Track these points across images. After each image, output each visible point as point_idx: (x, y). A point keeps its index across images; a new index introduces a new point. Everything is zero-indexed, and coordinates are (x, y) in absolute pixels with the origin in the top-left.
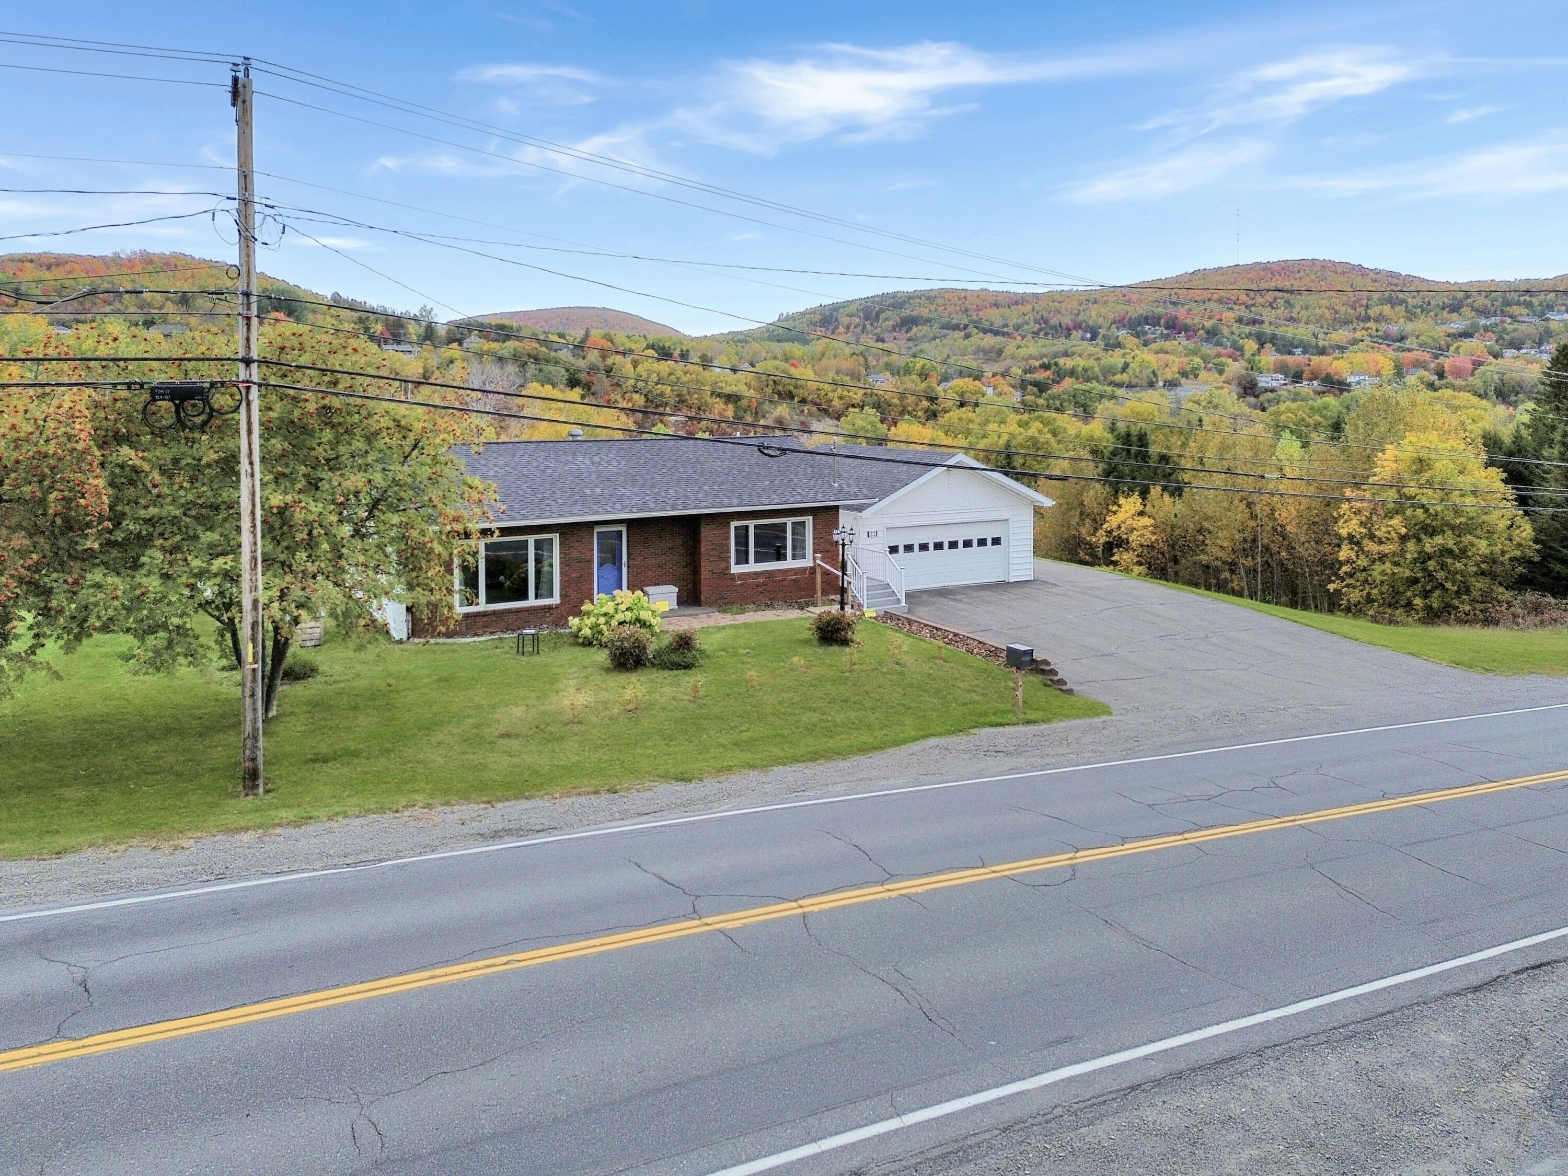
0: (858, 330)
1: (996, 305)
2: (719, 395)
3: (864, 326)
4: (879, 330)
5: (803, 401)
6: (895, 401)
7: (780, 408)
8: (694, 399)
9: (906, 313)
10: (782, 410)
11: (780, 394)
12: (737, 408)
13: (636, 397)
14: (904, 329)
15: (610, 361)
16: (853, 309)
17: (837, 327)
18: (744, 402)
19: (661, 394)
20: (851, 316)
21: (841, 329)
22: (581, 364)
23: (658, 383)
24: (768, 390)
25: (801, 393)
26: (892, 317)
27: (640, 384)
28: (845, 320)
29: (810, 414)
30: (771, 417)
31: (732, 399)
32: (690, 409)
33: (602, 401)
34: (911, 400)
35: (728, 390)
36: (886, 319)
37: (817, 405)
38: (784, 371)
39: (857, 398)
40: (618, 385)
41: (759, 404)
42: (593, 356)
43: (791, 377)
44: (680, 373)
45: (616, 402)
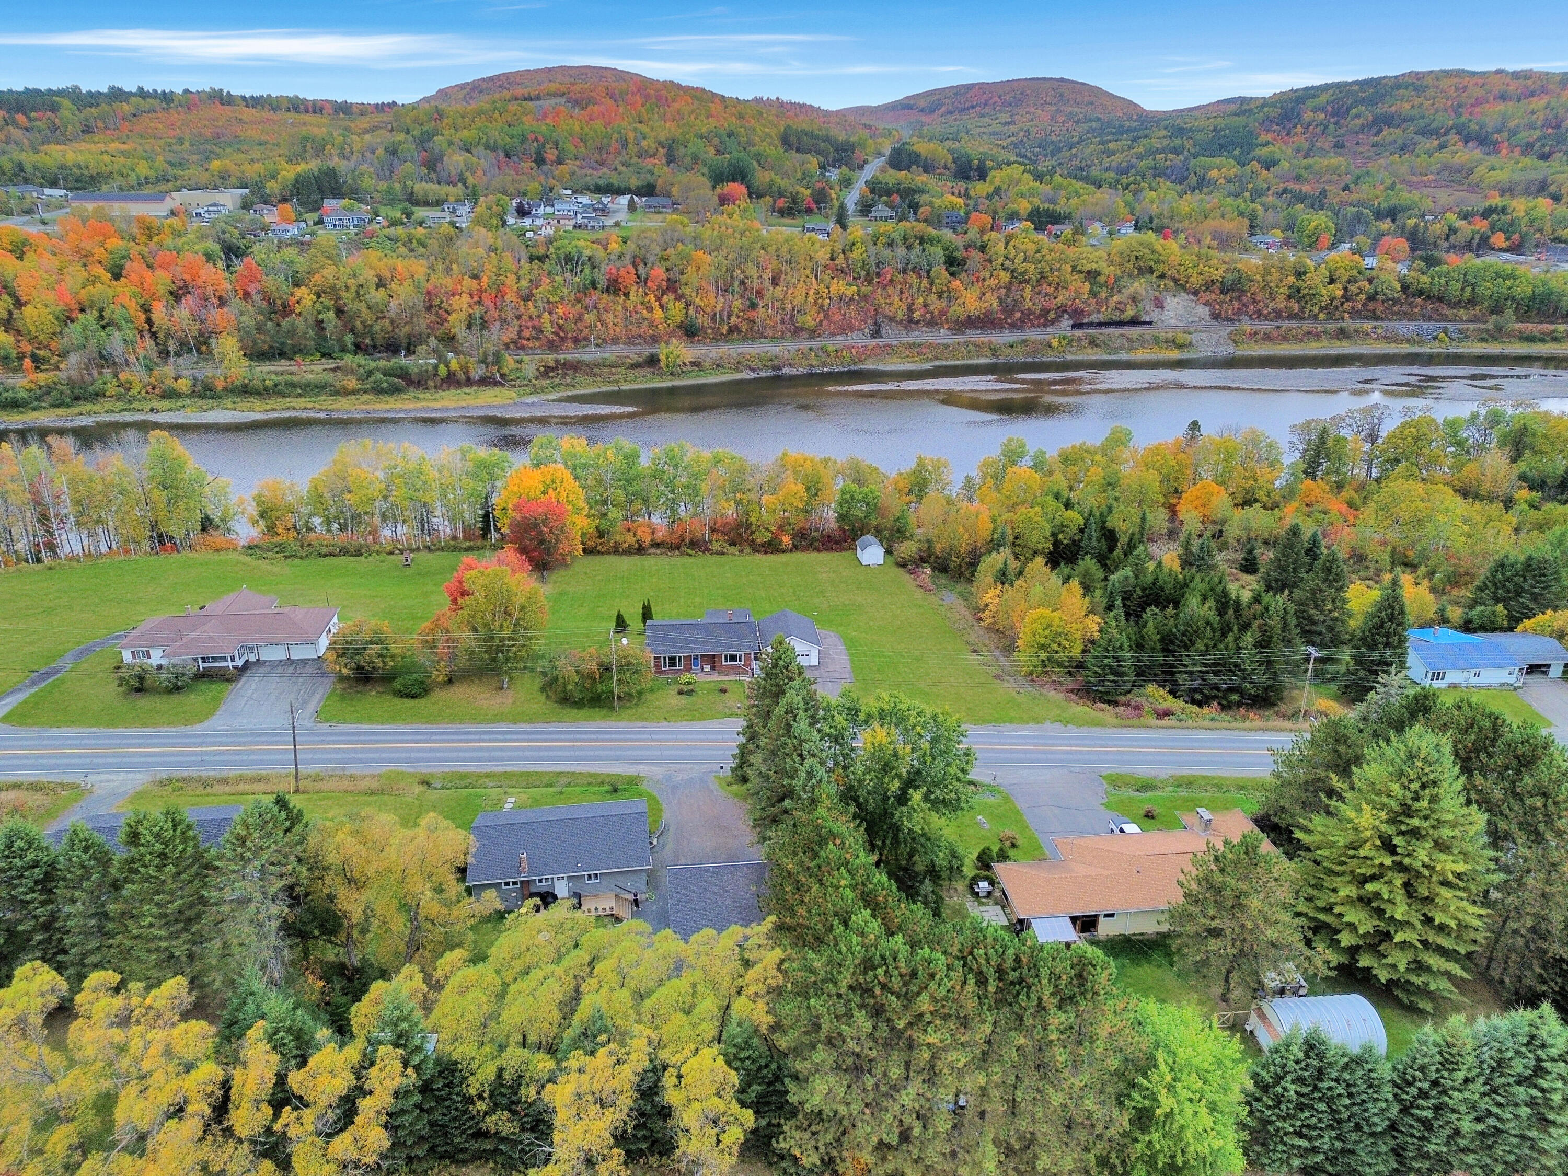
0: (1319, 130)
1: (1503, 97)
2: (1079, 272)
3: (1326, 128)
4: (1342, 131)
5: (1162, 276)
6: (1258, 277)
7: (1136, 284)
8: (1054, 278)
9: (1383, 108)
10: (1139, 286)
11: (1140, 269)
12: (1094, 284)
13: (1003, 274)
14: (1374, 130)
15: (986, 238)
16: (1323, 98)
17: (1295, 126)
18: (1101, 279)
19: (1026, 272)
20: (1315, 110)
21: (1299, 128)
22: (961, 242)
23: (1024, 261)
24: (1130, 266)
25: (1162, 268)
26: (1364, 114)
27: (1007, 263)
28: (1308, 116)
29: (1166, 290)
30: (1127, 292)
31: (1092, 275)
32: (1050, 285)
33: (973, 278)
34: (1276, 275)
35: (1088, 267)
36: (1357, 116)
37: (1176, 281)
38: (1149, 246)
39: (1217, 274)
40: (990, 261)
41: (1117, 279)
42: (973, 234)
43: (1154, 252)
44: (1045, 251)
45: (984, 280)
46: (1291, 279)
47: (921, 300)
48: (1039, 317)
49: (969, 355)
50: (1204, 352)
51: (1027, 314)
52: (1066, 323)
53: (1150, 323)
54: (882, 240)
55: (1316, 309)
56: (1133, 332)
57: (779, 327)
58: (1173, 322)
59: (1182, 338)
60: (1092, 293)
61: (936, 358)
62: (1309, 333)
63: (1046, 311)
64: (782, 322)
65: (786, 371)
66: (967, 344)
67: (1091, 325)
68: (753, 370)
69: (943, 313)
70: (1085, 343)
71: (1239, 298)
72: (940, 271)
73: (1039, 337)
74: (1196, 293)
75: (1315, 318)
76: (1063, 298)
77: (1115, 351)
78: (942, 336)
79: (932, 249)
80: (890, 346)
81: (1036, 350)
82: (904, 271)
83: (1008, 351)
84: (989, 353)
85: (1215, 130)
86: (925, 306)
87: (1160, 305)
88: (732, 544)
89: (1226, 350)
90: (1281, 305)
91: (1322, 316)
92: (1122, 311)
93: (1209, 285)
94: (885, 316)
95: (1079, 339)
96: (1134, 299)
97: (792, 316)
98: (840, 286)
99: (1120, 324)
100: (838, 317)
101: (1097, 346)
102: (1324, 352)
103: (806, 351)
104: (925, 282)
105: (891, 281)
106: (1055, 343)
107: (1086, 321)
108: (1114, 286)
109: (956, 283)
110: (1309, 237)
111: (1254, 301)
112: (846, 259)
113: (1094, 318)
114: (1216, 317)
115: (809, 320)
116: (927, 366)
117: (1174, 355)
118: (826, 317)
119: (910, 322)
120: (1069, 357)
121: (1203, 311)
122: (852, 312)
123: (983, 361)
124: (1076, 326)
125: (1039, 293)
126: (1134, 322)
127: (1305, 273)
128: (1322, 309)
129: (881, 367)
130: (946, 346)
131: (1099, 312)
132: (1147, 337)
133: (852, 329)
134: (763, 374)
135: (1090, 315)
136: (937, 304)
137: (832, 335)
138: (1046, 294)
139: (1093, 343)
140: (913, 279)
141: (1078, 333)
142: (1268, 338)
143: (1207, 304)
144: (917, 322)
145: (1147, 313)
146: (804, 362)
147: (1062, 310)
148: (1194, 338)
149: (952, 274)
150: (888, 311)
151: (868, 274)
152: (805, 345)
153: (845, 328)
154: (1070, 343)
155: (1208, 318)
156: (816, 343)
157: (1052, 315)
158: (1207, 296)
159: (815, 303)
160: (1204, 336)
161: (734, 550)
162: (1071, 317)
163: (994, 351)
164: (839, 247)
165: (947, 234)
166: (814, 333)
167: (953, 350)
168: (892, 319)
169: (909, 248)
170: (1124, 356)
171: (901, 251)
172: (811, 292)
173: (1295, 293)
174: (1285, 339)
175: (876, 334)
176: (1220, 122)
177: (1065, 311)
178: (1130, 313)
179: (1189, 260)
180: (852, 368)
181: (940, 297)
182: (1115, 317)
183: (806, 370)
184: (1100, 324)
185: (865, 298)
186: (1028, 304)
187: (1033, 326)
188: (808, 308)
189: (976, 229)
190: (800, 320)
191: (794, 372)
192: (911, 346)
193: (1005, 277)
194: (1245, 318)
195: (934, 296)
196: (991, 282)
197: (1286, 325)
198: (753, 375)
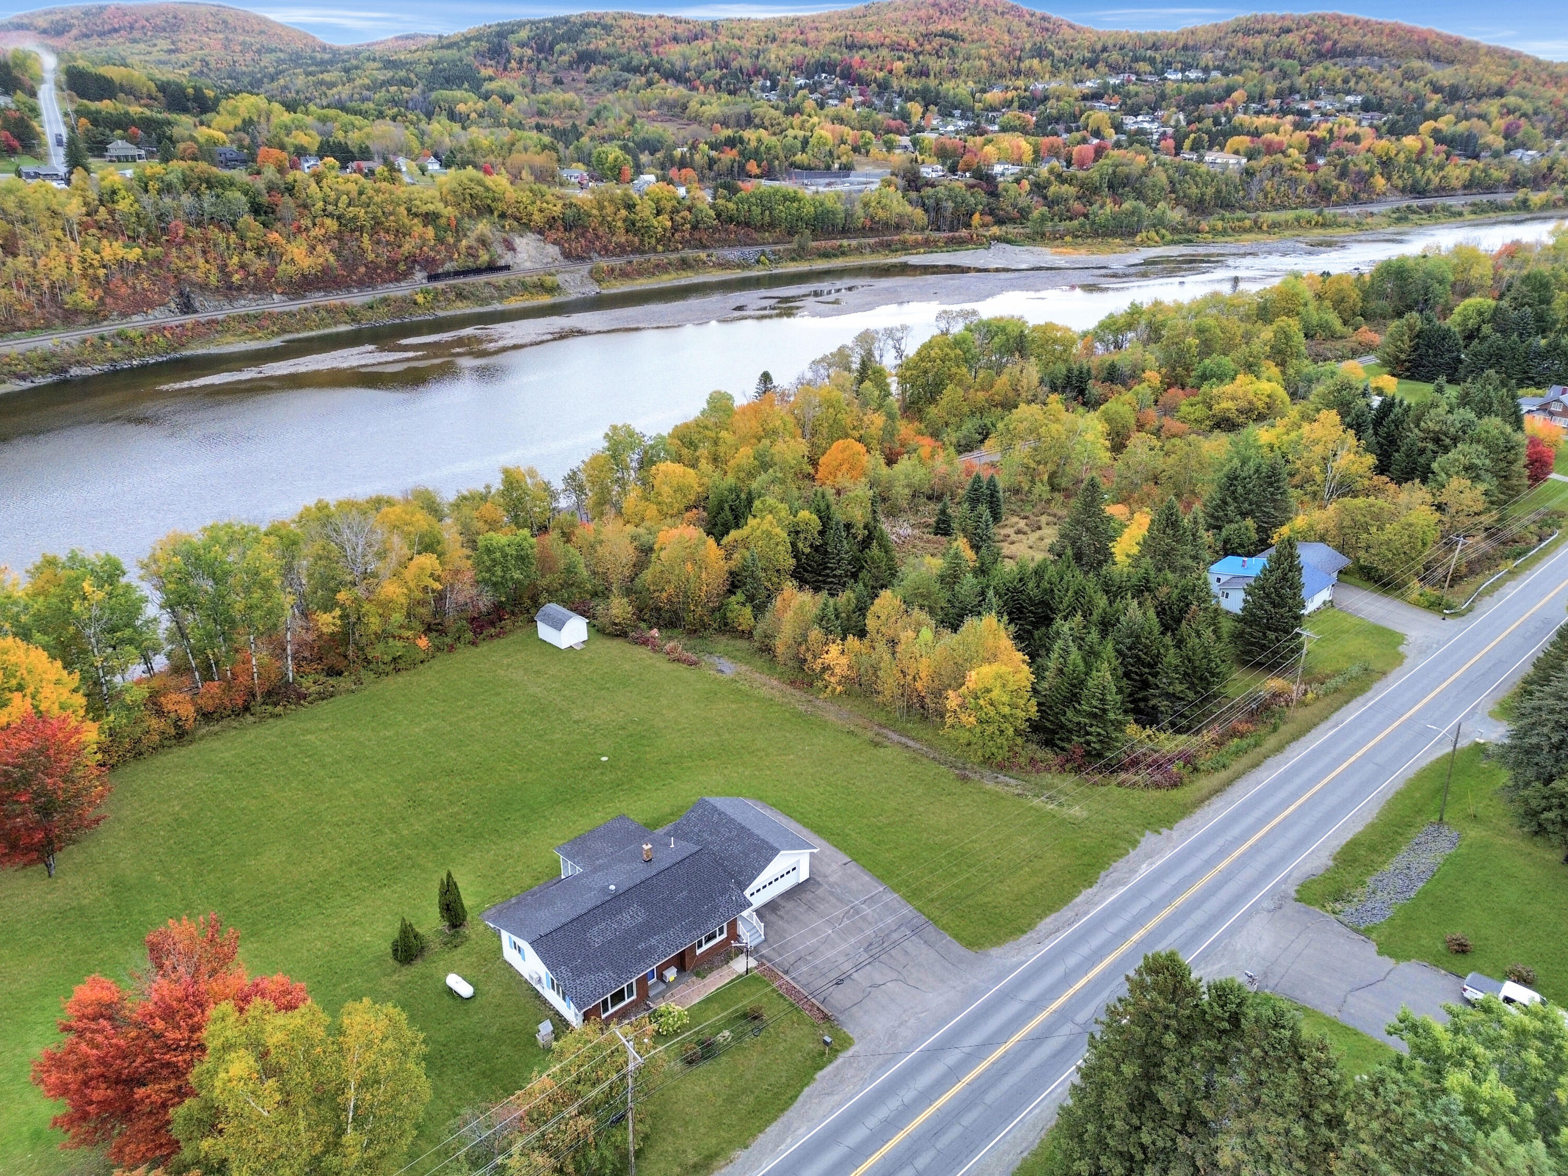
0: (533, 66)
1: (676, 39)
2: (416, 215)
3: (539, 64)
4: (554, 67)
5: (503, 216)
6: (595, 212)
7: (480, 226)
8: (391, 222)
9: (582, 46)
10: (483, 227)
11: (477, 207)
12: (436, 227)
13: (328, 221)
14: (582, 68)
15: (288, 178)
16: (523, 34)
17: (509, 61)
18: (443, 221)
19: (355, 218)
20: (522, 45)
21: (513, 64)
22: (260, 184)
23: (349, 205)
24: (467, 205)
25: (501, 206)
26: (566, 52)
27: (330, 208)
28: (516, 51)
29: (512, 230)
30: (473, 235)
31: (430, 218)
32: (387, 231)
33: (292, 229)
34: (610, 209)
35: (424, 209)
36: (562, 53)
37: (518, 220)
38: (480, 183)
39: (557, 210)
40: (305, 206)
41: (459, 221)
42: (270, 172)
43: (487, 189)
44: (371, 192)
45: (307, 229)
46: (624, 213)
47: (235, 259)
48: (388, 270)
49: (322, 323)
50: (573, 294)
51: (372, 267)
52: (419, 276)
53: (507, 268)
54: (153, 186)
55: (653, 241)
56: (498, 278)
57: (38, 312)
58: (528, 265)
59: (549, 280)
60: (440, 240)
61: (284, 331)
62: (657, 266)
63: (393, 264)
64: (41, 305)
65: (75, 371)
66: (316, 309)
67: (447, 275)
68: (23, 378)
69: (270, 273)
70: (452, 296)
71: (583, 235)
72: (247, 220)
73: (399, 294)
74: (541, 232)
75: (655, 250)
76: (408, 246)
77: (485, 301)
78: (277, 304)
79: (228, 194)
80: (216, 322)
81: (401, 309)
82: (199, 224)
83: (369, 313)
84: (346, 318)
85: (431, 63)
86: (243, 266)
87: (510, 247)
88: (334, 672)
89: (592, 290)
90: (623, 240)
91: (660, 248)
92: (476, 257)
93: (552, 222)
94: (192, 284)
95: (444, 292)
96: (483, 242)
97: (54, 296)
98: (113, 249)
99: (478, 271)
100: (124, 291)
101: (465, 298)
102: (676, 283)
103: (96, 341)
104: (233, 237)
105: (186, 237)
106: (420, 299)
107: (440, 271)
108: (459, 232)
109: (273, 236)
110: (611, 170)
111: (598, 237)
112: (112, 213)
113: (448, 266)
114: (567, 255)
115: (83, 297)
116: (276, 342)
117: (546, 300)
118: (107, 291)
119: (230, 290)
120: (441, 314)
121: (553, 250)
122: (144, 282)
123: (343, 328)
124: (432, 277)
125: (378, 242)
126: (492, 268)
127: (634, 205)
128: (658, 241)
129: (213, 350)
130: (292, 315)
131: (451, 259)
132: (514, 283)
133: (152, 305)
134: (40, 381)
135: (443, 264)
136: (259, 265)
137: (124, 315)
138: (388, 243)
139: (461, 296)
140: (214, 233)
141: (440, 285)
142: (624, 275)
143: (555, 242)
144: (240, 288)
145: (500, 256)
146: (100, 357)
147: (412, 261)
148: (559, 279)
149: (265, 225)
150: (197, 276)
151: (149, 231)
152: (91, 333)
153: (141, 304)
154: (435, 298)
155: (560, 258)
156: (107, 329)
157: (402, 267)
158: (553, 235)
159: (84, 276)
160: (567, 277)
161: (344, 683)
162: (424, 268)
163: (352, 314)
164: (93, 195)
165: (240, 175)
166: (95, 316)
167: (303, 319)
168: (204, 287)
169: (197, 194)
170: (497, 306)
171: (187, 200)
172: (75, 260)
173: (631, 226)
174: (640, 273)
175: (187, 307)
176: (435, 56)
177: (415, 261)
178: (484, 258)
179: (526, 197)
180: (173, 355)
181: (259, 254)
182: (470, 263)
183: (106, 367)
184: (457, 274)
185: (157, 262)
186: (371, 256)
187: (384, 281)
188: (77, 284)
189: (272, 167)
190: (69, 299)
191: (88, 371)
192: (245, 319)
193: (332, 225)
194: (594, 255)
195: (249, 256)
196: (316, 232)
197: (636, 259)
198: (26, 385)
